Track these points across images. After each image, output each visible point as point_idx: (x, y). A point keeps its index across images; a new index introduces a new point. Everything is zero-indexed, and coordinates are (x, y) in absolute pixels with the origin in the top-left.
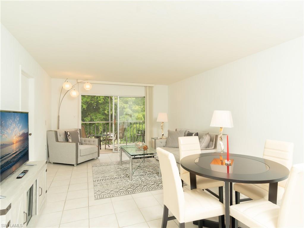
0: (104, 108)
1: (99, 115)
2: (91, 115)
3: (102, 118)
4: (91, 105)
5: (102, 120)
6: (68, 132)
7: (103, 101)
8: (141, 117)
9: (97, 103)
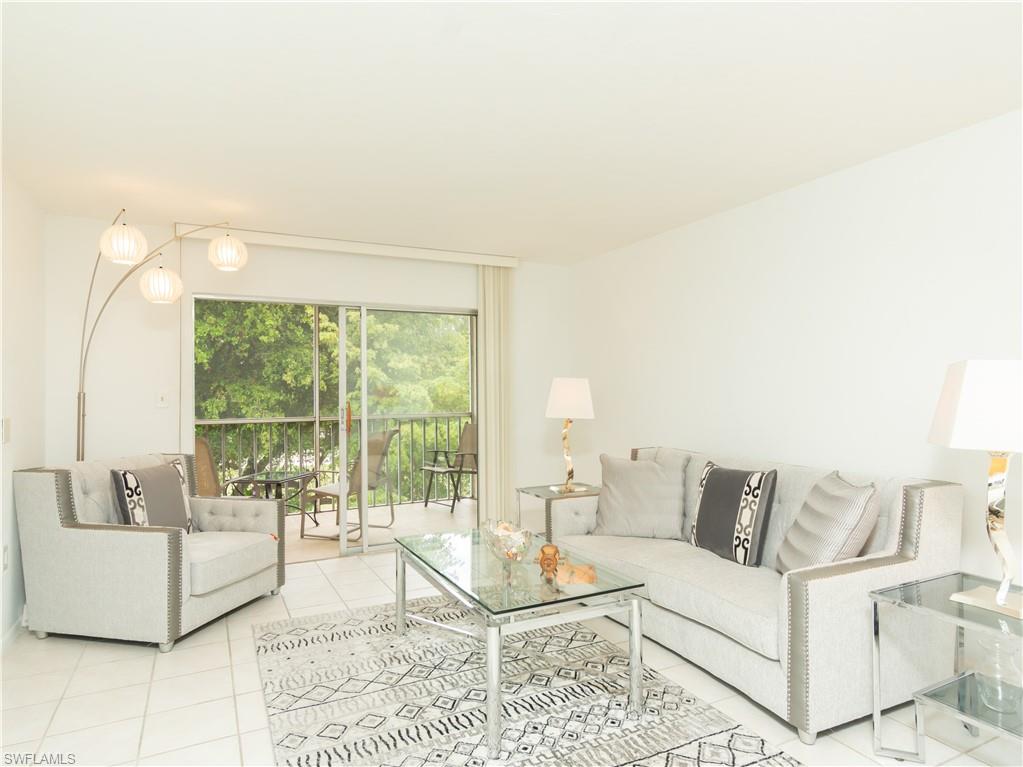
0: (280, 364)
1: (258, 391)
2: (229, 388)
3: (272, 401)
4: (230, 351)
5: (272, 409)
6: (128, 476)
7: (274, 336)
8: (424, 398)
9: (252, 345)
